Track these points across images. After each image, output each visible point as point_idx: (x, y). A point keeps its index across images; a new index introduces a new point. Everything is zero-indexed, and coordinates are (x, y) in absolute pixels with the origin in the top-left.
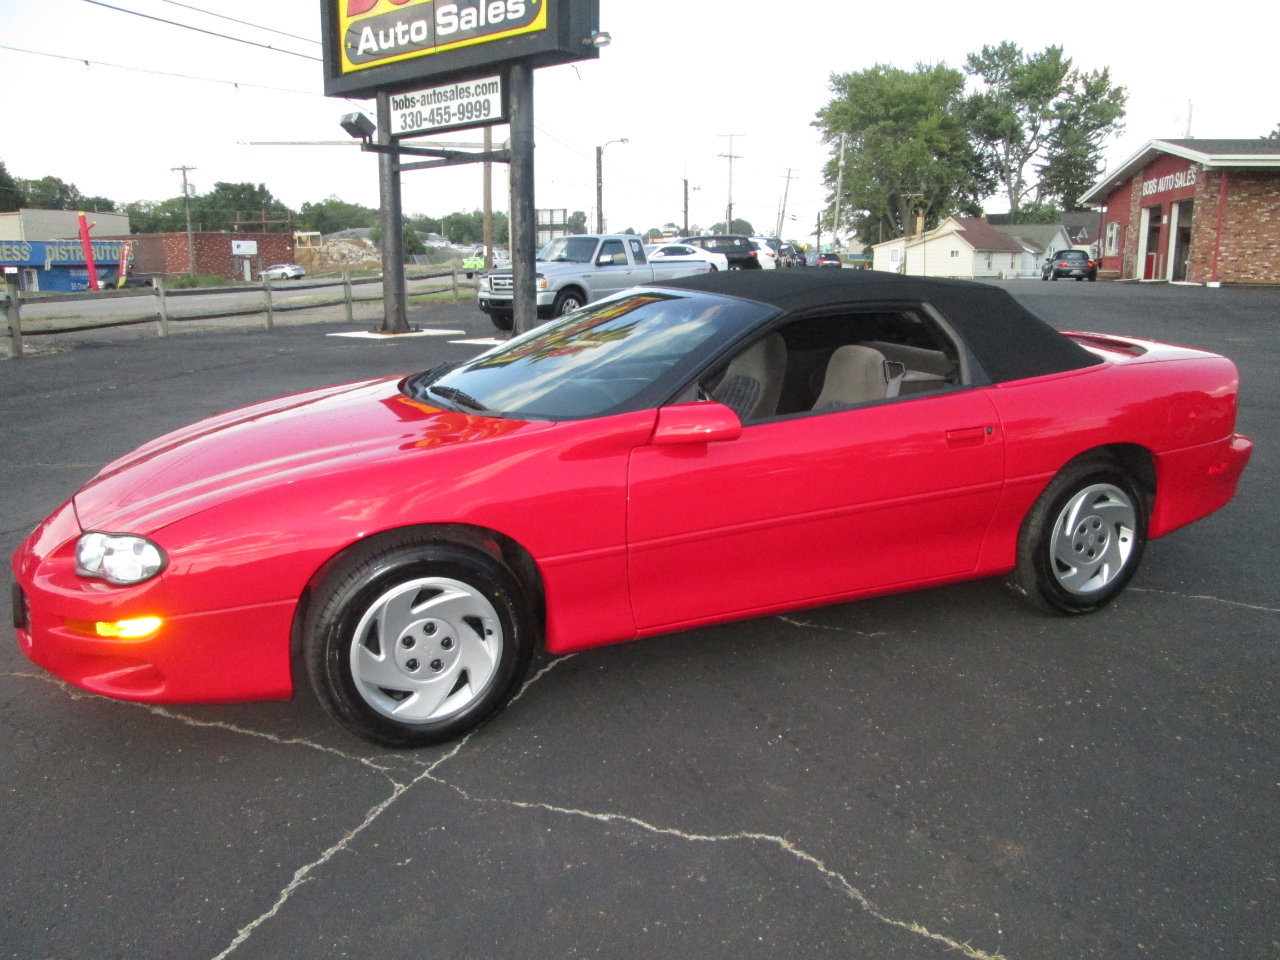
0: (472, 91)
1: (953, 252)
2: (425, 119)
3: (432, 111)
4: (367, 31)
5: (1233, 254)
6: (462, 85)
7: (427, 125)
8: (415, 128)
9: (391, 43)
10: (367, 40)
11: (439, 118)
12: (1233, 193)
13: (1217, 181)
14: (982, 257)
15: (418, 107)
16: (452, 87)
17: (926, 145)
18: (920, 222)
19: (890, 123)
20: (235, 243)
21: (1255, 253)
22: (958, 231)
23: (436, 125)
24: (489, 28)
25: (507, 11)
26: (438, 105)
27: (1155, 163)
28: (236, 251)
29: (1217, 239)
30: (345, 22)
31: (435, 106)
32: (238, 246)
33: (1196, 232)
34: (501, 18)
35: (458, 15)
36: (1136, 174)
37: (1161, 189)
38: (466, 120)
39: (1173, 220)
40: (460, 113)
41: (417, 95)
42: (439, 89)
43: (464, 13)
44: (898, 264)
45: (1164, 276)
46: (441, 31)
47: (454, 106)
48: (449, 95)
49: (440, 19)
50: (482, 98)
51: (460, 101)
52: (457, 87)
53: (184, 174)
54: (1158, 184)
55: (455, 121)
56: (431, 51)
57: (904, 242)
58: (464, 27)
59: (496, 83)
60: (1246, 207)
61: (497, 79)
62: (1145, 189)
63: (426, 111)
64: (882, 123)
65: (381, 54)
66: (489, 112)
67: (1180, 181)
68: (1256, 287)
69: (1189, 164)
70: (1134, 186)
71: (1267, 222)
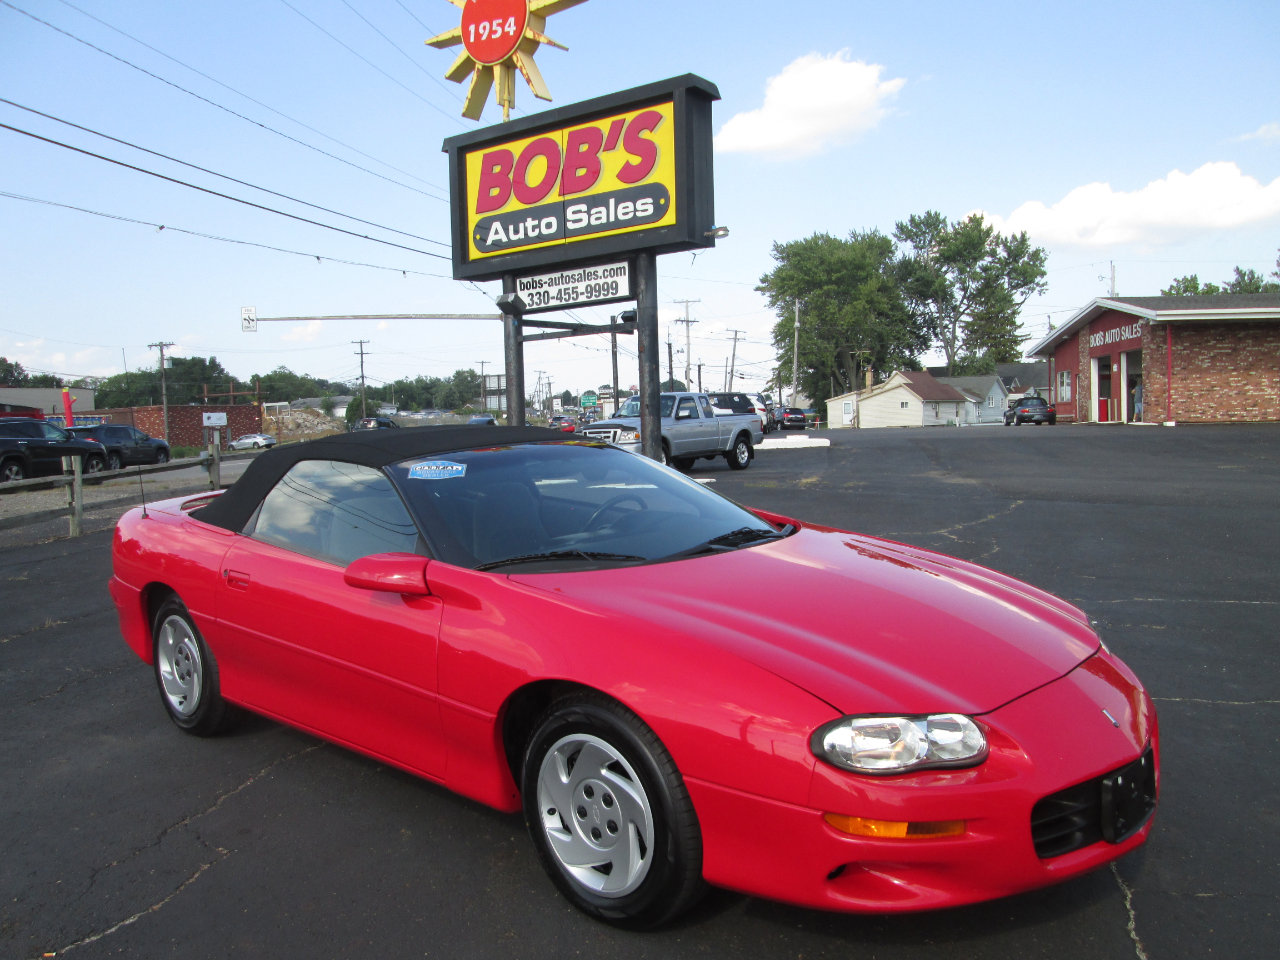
0: (600, 274)
1: (902, 404)
2: (553, 298)
3: (560, 291)
4: (497, 225)
5: (1182, 396)
6: (592, 270)
7: (553, 303)
8: (543, 305)
9: (521, 235)
10: (497, 232)
11: (567, 297)
12: (1176, 344)
13: (1162, 333)
14: (929, 407)
15: (546, 287)
16: (581, 271)
17: (867, 306)
18: (869, 377)
19: (833, 287)
20: (205, 415)
21: (1201, 396)
22: (907, 385)
23: (564, 302)
24: (618, 224)
25: (635, 210)
26: (566, 286)
27: (1100, 318)
28: (206, 423)
29: (1169, 383)
30: (473, 219)
31: (562, 287)
32: (209, 418)
33: (1147, 378)
34: (631, 215)
35: (588, 212)
36: (1082, 328)
37: (1108, 340)
38: (593, 298)
39: (1121, 369)
40: (587, 292)
41: (545, 278)
42: (565, 274)
43: (593, 211)
44: (851, 416)
45: (1120, 418)
46: (570, 226)
47: (582, 287)
48: (576, 277)
49: (570, 215)
50: (609, 280)
51: (588, 282)
52: (584, 272)
53: (162, 351)
54: (1104, 337)
55: (582, 299)
56: (562, 241)
57: (855, 396)
58: (594, 222)
59: (624, 268)
60: (1188, 354)
61: (625, 264)
62: (1092, 341)
63: (553, 291)
64: (825, 288)
65: (511, 244)
66: (617, 292)
67: (1127, 333)
68: (1205, 425)
69: (1133, 319)
70: (1082, 339)
71: (1209, 367)
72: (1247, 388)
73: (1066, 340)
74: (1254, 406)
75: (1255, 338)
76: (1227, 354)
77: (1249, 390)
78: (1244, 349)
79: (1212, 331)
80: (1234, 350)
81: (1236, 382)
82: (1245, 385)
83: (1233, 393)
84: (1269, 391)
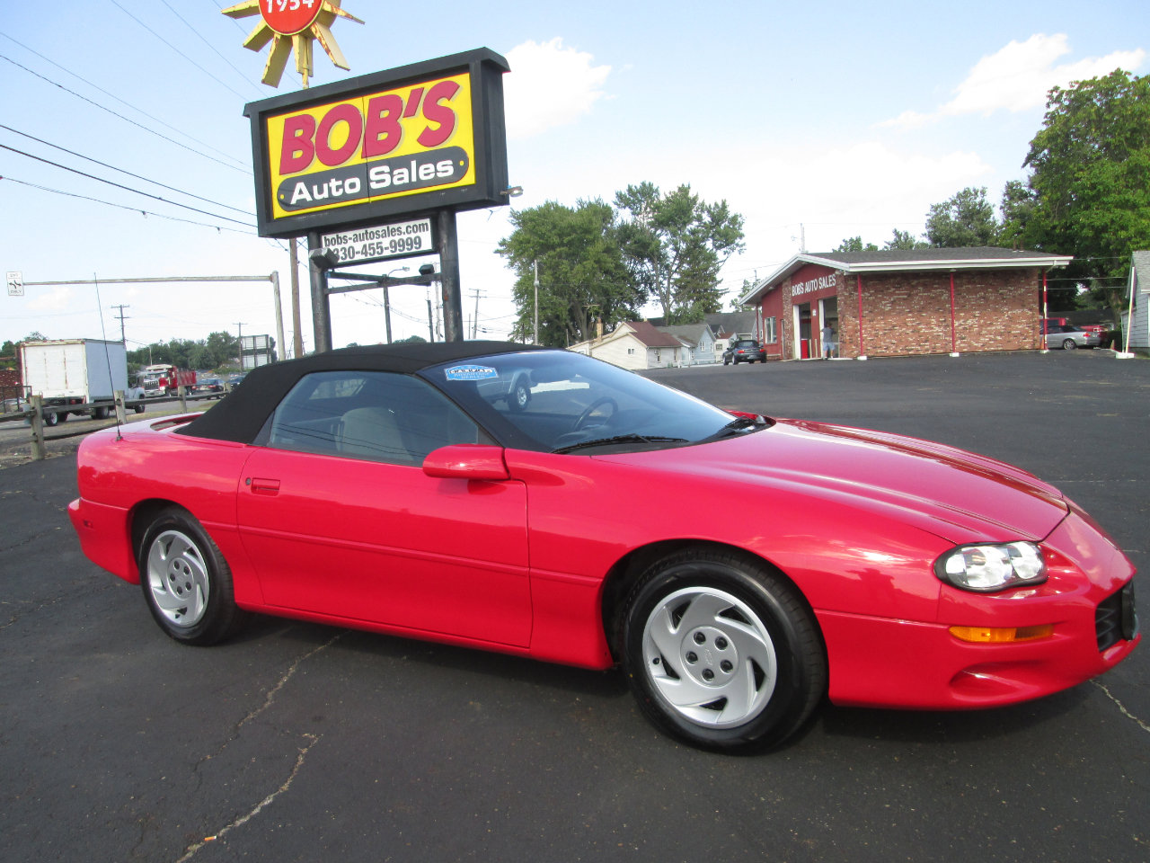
0: (404, 230)
1: (629, 350)
2: (358, 253)
3: (365, 246)
4: (301, 186)
5: (870, 335)
6: (396, 226)
7: (358, 257)
8: (348, 260)
9: (325, 195)
10: (301, 192)
11: (372, 251)
12: (864, 291)
13: (853, 283)
14: (653, 353)
15: (350, 243)
16: (385, 227)
17: (596, 266)
18: (599, 327)
19: (565, 249)
21: (885, 334)
22: (633, 333)
23: (369, 257)
24: (420, 184)
25: (436, 171)
26: (370, 242)
27: (801, 271)
29: (861, 325)
30: (277, 180)
31: (367, 242)
33: (842, 320)
34: (432, 176)
35: (391, 173)
36: (785, 280)
37: (808, 290)
38: (398, 252)
39: (819, 314)
40: (391, 247)
41: (350, 234)
42: (369, 230)
43: (396, 172)
45: (819, 355)
46: (374, 186)
47: (386, 242)
48: (381, 233)
49: (373, 176)
50: (413, 236)
51: (391, 238)
52: (388, 228)
54: (804, 287)
55: (387, 253)
56: (366, 200)
57: (588, 345)
58: (396, 182)
59: (426, 224)
60: (874, 300)
61: (427, 221)
62: (794, 291)
63: (358, 246)
64: (558, 250)
65: (315, 203)
66: (420, 246)
67: (824, 283)
68: (889, 358)
69: (830, 270)
70: (785, 290)
71: (890, 310)
72: (920, 327)
73: (771, 291)
74: (926, 341)
75: (924, 285)
76: (904, 299)
77: (922, 329)
78: (917, 294)
79: (892, 280)
80: (909, 295)
81: (911, 322)
82: (919, 324)
83: (909, 331)
84: (937, 329)
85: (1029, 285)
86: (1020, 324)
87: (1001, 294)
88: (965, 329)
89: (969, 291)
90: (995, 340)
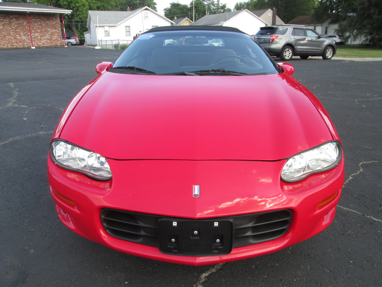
68: (6, 49)
71: (2, 28)
72: (17, 36)
74: (20, 42)
75: (16, 18)
76: (8, 24)
77: (17, 37)
78: (13, 22)
80: (10, 22)
81: (13, 34)
83: (12, 38)
84: (24, 37)
85: (56, 20)
86: (55, 36)
87: (47, 24)
88: (35, 37)
89: (34, 22)
90: (47, 42)
